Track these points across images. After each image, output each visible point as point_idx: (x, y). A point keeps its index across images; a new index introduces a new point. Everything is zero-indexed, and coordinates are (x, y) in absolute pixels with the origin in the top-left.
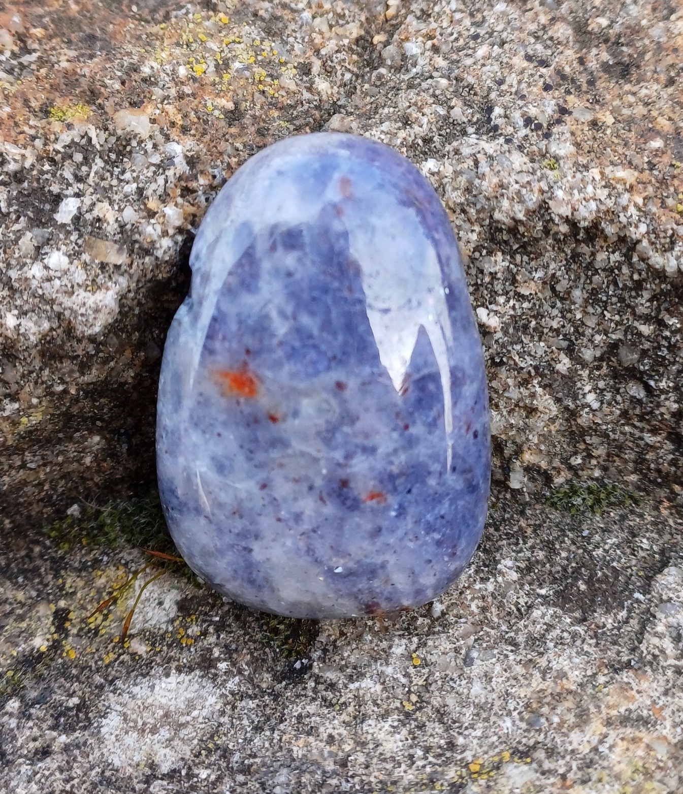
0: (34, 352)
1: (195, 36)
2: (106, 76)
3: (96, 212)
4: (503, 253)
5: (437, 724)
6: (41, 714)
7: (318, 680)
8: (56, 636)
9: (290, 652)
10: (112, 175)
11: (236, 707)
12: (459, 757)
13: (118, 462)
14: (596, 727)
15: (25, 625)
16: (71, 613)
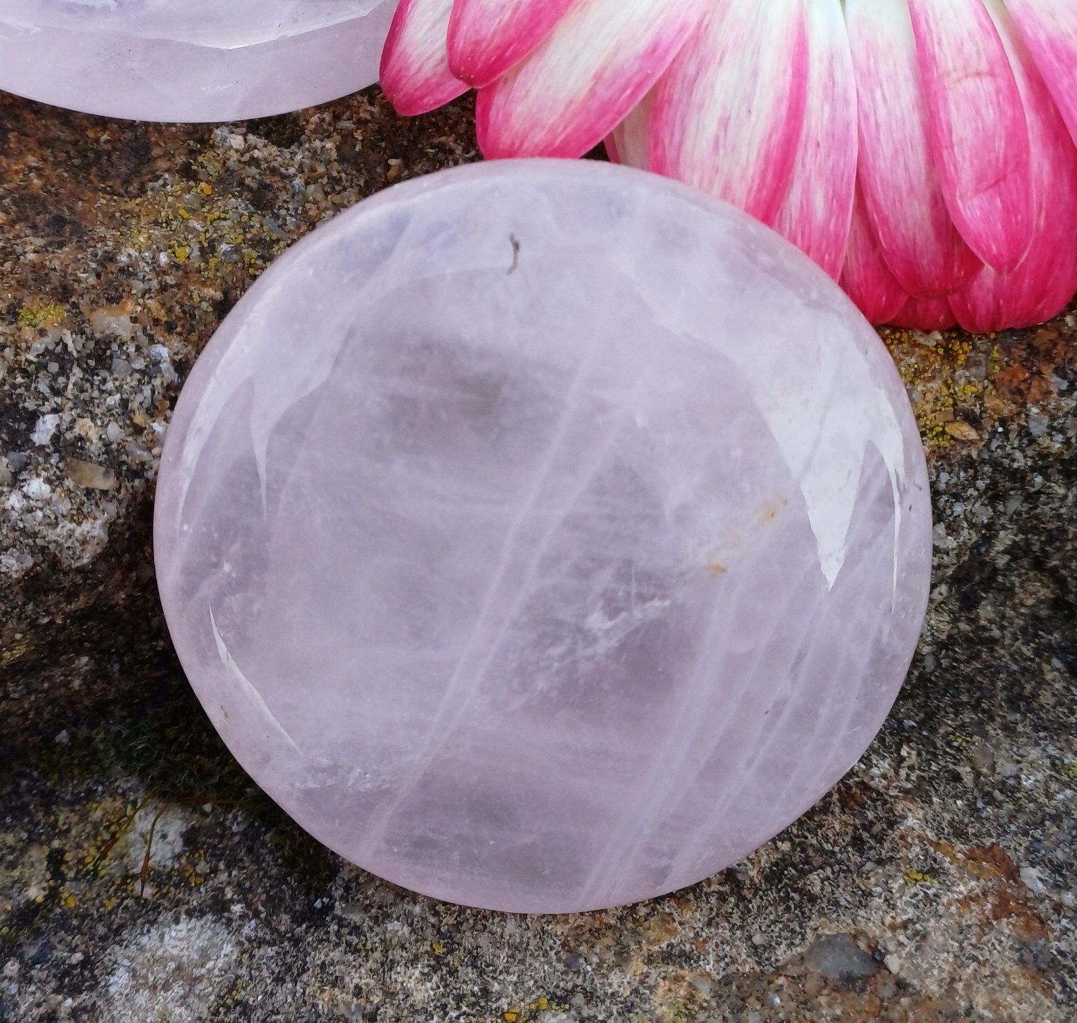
0: (16, 589)
1: (175, 211)
2: (79, 269)
3: (77, 430)
5: (469, 969)
6: (43, 975)
7: (341, 922)
8: (52, 883)
9: (309, 888)
10: (92, 385)
11: (254, 956)
12: (494, 1006)
13: (110, 683)
14: (637, 966)
15: (18, 873)
16: (67, 855)
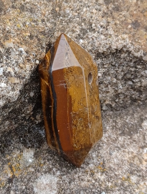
1: (14, 17)
3: (8, 70)
4: (100, 59)
8: (12, 172)
10: (8, 59)
12: (119, 177)
16: (12, 165)
